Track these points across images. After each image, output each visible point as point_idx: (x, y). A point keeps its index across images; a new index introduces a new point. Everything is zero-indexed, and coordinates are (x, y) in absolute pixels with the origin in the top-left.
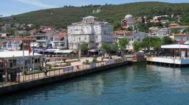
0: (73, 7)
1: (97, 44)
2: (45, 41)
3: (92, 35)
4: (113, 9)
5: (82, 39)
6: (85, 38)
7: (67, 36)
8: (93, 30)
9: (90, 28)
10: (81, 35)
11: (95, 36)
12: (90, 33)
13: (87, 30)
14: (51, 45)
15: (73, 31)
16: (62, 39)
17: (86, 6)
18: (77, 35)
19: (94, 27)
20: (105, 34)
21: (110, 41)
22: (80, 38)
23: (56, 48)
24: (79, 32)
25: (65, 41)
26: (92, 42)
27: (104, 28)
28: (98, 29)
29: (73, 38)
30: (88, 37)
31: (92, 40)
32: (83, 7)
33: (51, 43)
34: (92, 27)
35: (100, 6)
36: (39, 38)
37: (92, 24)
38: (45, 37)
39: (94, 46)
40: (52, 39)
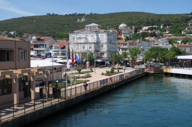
0: (57, 15)
1: (103, 54)
2: (44, 49)
3: (97, 44)
4: (99, 19)
5: (86, 48)
6: (90, 47)
7: (69, 44)
8: (98, 38)
9: (95, 36)
10: (85, 43)
11: (100, 45)
12: (95, 42)
13: (92, 38)
14: (51, 54)
15: (76, 39)
16: (64, 48)
17: (70, 15)
18: (81, 43)
19: (100, 35)
20: (110, 43)
21: (114, 50)
22: (84, 47)
23: (56, 57)
24: (83, 41)
25: (66, 50)
26: (96, 51)
27: (110, 37)
28: (104, 38)
29: (77, 46)
30: (93, 46)
31: (97, 50)
32: (67, 15)
33: (51, 52)
34: (97, 35)
35: (84, 14)
36: (36, 46)
37: (97, 32)
38: (43, 45)
39: (99, 55)
40: (51, 47)
